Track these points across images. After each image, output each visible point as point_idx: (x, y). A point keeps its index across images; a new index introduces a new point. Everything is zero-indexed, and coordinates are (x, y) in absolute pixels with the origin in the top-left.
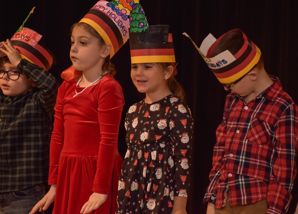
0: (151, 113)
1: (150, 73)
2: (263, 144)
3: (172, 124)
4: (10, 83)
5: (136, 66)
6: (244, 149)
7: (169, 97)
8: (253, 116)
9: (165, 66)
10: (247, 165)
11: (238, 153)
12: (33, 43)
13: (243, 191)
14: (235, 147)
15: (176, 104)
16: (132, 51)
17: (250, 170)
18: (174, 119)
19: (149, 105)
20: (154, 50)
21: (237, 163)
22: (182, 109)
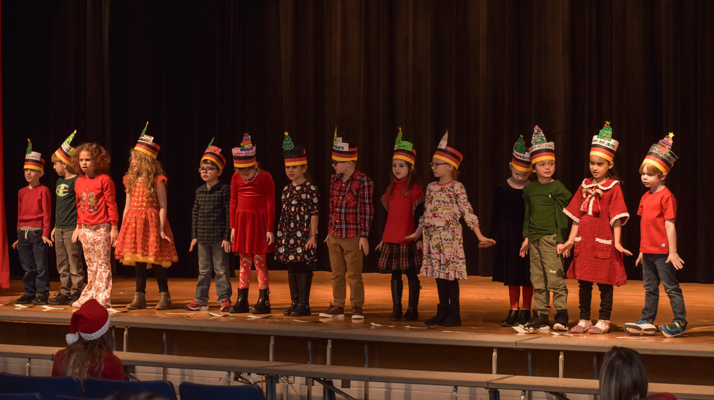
0: (297, 191)
1: (296, 170)
2: (353, 201)
3: (309, 197)
4: (208, 174)
5: (288, 167)
6: (344, 205)
7: (305, 182)
8: (348, 189)
9: (303, 166)
10: (346, 214)
11: (341, 208)
12: (217, 153)
13: (344, 231)
14: (339, 205)
15: (310, 186)
16: (285, 160)
17: (348, 216)
18: (309, 194)
19: (295, 187)
20: (297, 159)
21: (340, 213)
22: (313, 188)
